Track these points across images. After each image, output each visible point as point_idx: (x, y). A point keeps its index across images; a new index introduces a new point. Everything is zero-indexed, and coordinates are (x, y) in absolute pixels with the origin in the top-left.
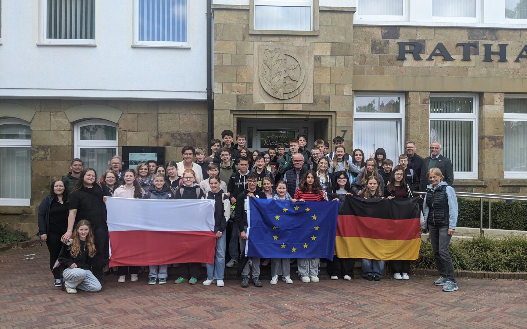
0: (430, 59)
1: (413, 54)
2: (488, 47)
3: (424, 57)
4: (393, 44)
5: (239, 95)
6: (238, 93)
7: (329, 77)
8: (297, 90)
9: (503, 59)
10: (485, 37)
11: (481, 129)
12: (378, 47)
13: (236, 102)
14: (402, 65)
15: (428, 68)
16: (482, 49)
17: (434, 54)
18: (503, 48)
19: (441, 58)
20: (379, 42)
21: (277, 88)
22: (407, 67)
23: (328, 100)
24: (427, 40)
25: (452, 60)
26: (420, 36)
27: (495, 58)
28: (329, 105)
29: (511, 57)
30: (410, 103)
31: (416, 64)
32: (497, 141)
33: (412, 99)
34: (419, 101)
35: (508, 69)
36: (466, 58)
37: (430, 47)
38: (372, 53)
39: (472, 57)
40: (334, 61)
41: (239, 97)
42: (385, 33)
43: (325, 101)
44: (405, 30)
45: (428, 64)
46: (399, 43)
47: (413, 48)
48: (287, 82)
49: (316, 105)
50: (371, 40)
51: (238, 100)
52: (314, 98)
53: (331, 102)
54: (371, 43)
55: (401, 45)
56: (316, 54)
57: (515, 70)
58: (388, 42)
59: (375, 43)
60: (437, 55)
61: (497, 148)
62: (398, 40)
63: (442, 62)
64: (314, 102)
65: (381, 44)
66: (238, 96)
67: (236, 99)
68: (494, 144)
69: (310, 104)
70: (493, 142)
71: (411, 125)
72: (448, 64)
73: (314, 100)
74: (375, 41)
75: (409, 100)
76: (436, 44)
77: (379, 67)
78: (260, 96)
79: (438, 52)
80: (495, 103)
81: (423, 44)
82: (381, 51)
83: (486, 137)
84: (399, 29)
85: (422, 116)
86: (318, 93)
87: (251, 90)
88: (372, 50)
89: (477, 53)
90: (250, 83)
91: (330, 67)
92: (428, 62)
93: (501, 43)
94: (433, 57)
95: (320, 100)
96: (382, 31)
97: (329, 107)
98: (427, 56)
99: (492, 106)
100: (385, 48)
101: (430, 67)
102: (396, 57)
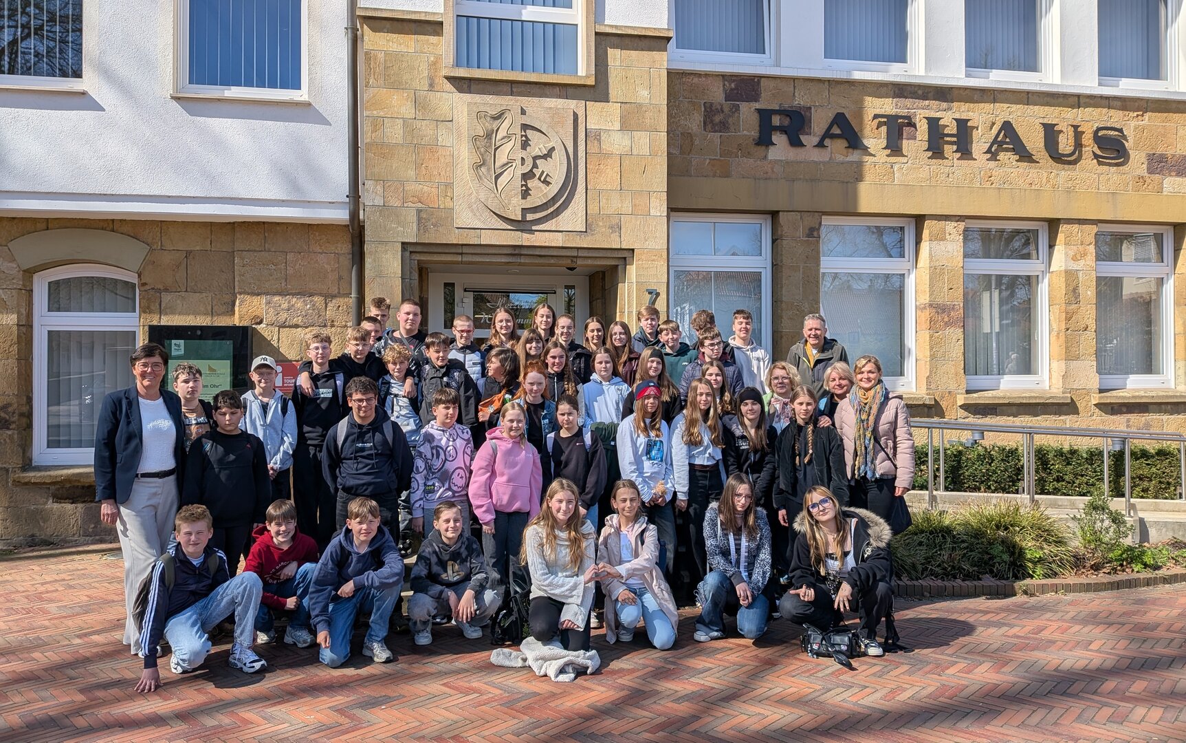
1: (786, 133)
3: (810, 140)
4: (748, 112)
6: (420, 205)
8: (552, 202)
10: (927, 104)
12: (717, 119)
13: (414, 225)
14: (766, 157)
16: (923, 127)
17: (828, 134)
18: (963, 124)
20: (719, 107)
21: (507, 196)
22: (776, 162)
23: (617, 224)
24: (815, 106)
25: (864, 148)
26: (800, 99)
28: (620, 237)
30: (782, 236)
31: (792, 154)
32: (952, 313)
33: (785, 229)
37: (820, 121)
38: (705, 130)
39: (905, 145)
40: (627, 142)
41: (423, 215)
42: (732, 90)
43: (612, 227)
44: (772, 84)
45: (816, 155)
46: (759, 111)
47: (787, 122)
48: (530, 185)
50: (703, 102)
51: (419, 220)
52: (587, 220)
53: (623, 230)
54: (703, 109)
55: (765, 115)
56: (589, 126)
57: (985, 171)
58: (737, 108)
59: (711, 110)
60: (833, 137)
61: (952, 328)
62: (758, 105)
64: (586, 228)
65: (723, 112)
66: (420, 211)
67: (415, 219)
68: (946, 319)
70: (944, 315)
71: (784, 282)
72: (855, 155)
73: (588, 225)
74: (711, 104)
75: (779, 229)
76: (831, 115)
77: (719, 160)
78: (470, 214)
79: (836, 131)
80: (948, 237)
81: (807, 114)
82: (723, 126)
83: (930, 304)
84: (759, 82)
85: (805, 263)
86: (596, 211)
88: (705, 123)
90: (446, 184)
91: (621, 155)
93: (957, 116)
95: (601, 224)
96: (724, 85)
97: (618, 239)
100: (730, 120)
101: (820, 162)
102: (753, 140)
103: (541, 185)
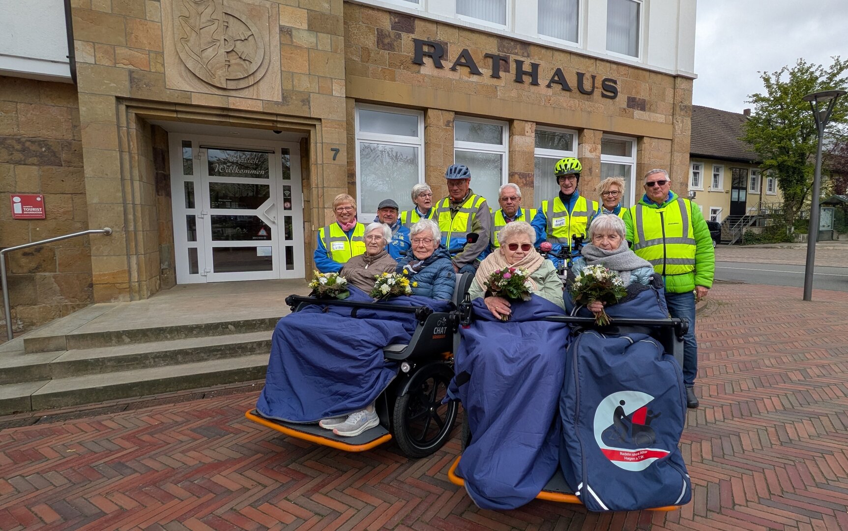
0: (453, 69)
1: (432, 57)
2: (519, 64)
3: (447, 64)
4: (406, 41)
5: (133, 72)
6: (131, 67)
7: (307, 65)
8: (252, 77)
9: (535, 83)
10: (516, 51)
11: (511, 165)
12: (386, 41)
13: (127, 83)
14: (419, 72)
15: (451, 80)
16: (513, 66)
17: (458, 63)
18: (535, 67)
19: (466, 70)
20: (387, 33)
21: (212, 68)
22: (425, 75)
23: (307, 99)
24: (450, 43)
25: (479, 74)
26: (441, 35)
27: (527, 79)
28: (310, 108)
29: (543, 81)
30: (430, 124)
31: (436, 72)
32: (528, 179)
33: (432, 119)
34: (441, 123)
35: (540, 94)
36: (495, 75)
37: (453, 53)
38: (378, 47)
39: (502, 74)
40: (314, 40)
41: (135, 75)
42: (395, 23)
43: (303, 101)
44: (422, 24)
45: (451, 75)
46: (415, 40)
47: (432, 50)
48: (233, 62)
49: (288, 105)
50: (376, 28)
51: (132, 80)
52: (283, 94)
53: (312, 104)
54: (376, 33)
55: (418, 43)
56: (282, 23)
57: (547, 96)
58: (399, 37)
59: (382, 35)
60: (461, 65)
61: (528, 188)
62: (413, 36)
63: (468, 75)
64: (283, 100)
65: (390, 37)
66: (131, 72)
67: (128, 78)
68: (525, 182)
69: (277, 103)
70: (524, 180)
71: (431, 153)
72: (475, 78)
73: (284, 97)
74: (382, 31)
75: (429, 120)
76: (460, 50)
77: (388, 69)
78: (180, 79)
79: (463, 61)
80: (526, 134)
81: (445, 47)
82: (390, 47)
83: (516, 173)
84: (414, 20)
85: (445, 142)
86: (290, 87)
87: (159, 66)
88: (377, 42)
89: (507, 70)
90: (157, 53)
91: (308, 49)
92: (451, 72)
93: (533, 62)
94: (458, 68)
95: (294, 98)
96: (390, 19)
97: (308, 110)
98: (451, 65)
99: (523, 137)
100: (395, 43)
101: (454, 79)
102: (411, 59)
103: (242, 62)
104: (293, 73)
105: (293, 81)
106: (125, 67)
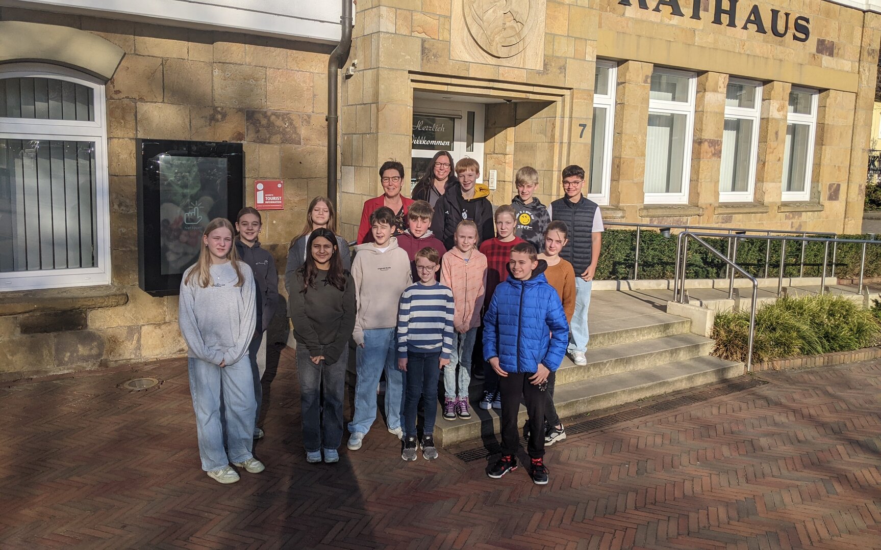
0: (657, 9)
3: (651, 5)
5: (425, 41)
6: (423, 35)
8: (522, 42)
9: (732, 24)
14: (624, 14)
15: (653, 23)
19: (669, 9)
22: (629, 19)
25: (682, 15)
28: (565, 77)
29: (739, 20)
31: (640, 14)
32: (717, 147)
33: (632, 74)
34: (640, 79)
35: (735, 38)
36: (695, 15)
39: (701, 13)
41: (426, 45)
43: (560, 68)
45: (654, 17)
49: (547, 74)
51: (423, 50)
52: (544, 61)
53: (567, 71)
57: (741, 40)
61: (716, 159)
63: (670, 16)
64: (544, 68)
67: (420, 48)
68: (712, 151)
70: (711, 149)
72: (676, 19)
73: (545, 65)
75: (628, 75)
80: (719, 90)
86: (550, 53)
87: (446, 32)
89: (706, 10)
92: (655, 14)
94: (661, 7)
95: (553, 64)
98: (654, 4)
99: (715, 93)
101: (656, 22)
103: (515, 25)
104: (555, 35)
105: (553, 45)
106: (419, 35)
